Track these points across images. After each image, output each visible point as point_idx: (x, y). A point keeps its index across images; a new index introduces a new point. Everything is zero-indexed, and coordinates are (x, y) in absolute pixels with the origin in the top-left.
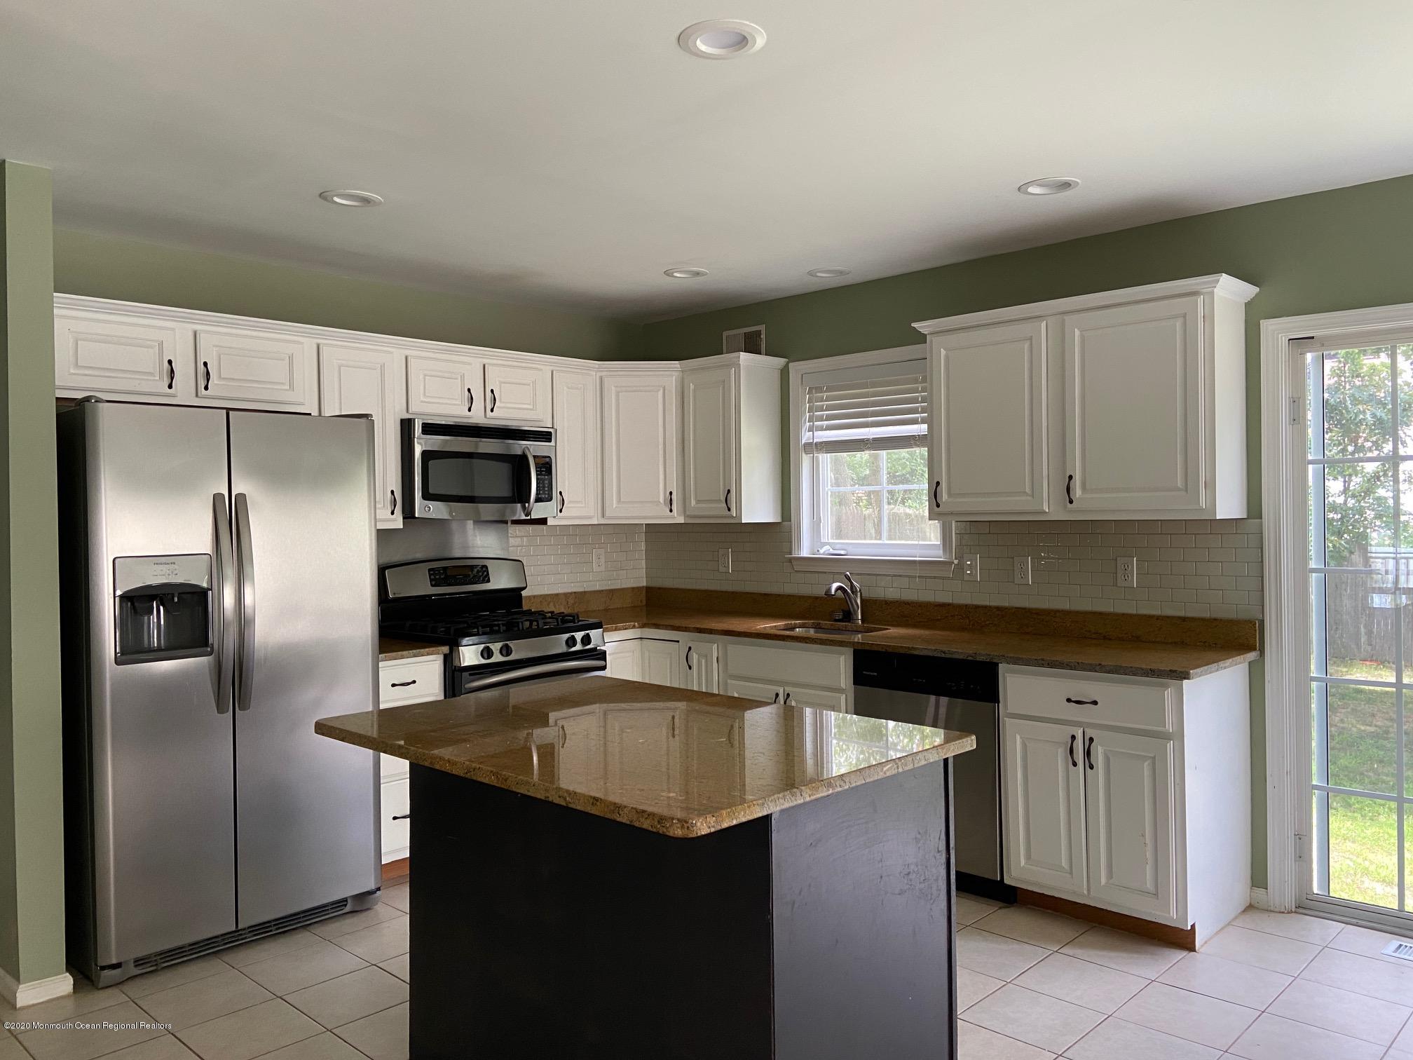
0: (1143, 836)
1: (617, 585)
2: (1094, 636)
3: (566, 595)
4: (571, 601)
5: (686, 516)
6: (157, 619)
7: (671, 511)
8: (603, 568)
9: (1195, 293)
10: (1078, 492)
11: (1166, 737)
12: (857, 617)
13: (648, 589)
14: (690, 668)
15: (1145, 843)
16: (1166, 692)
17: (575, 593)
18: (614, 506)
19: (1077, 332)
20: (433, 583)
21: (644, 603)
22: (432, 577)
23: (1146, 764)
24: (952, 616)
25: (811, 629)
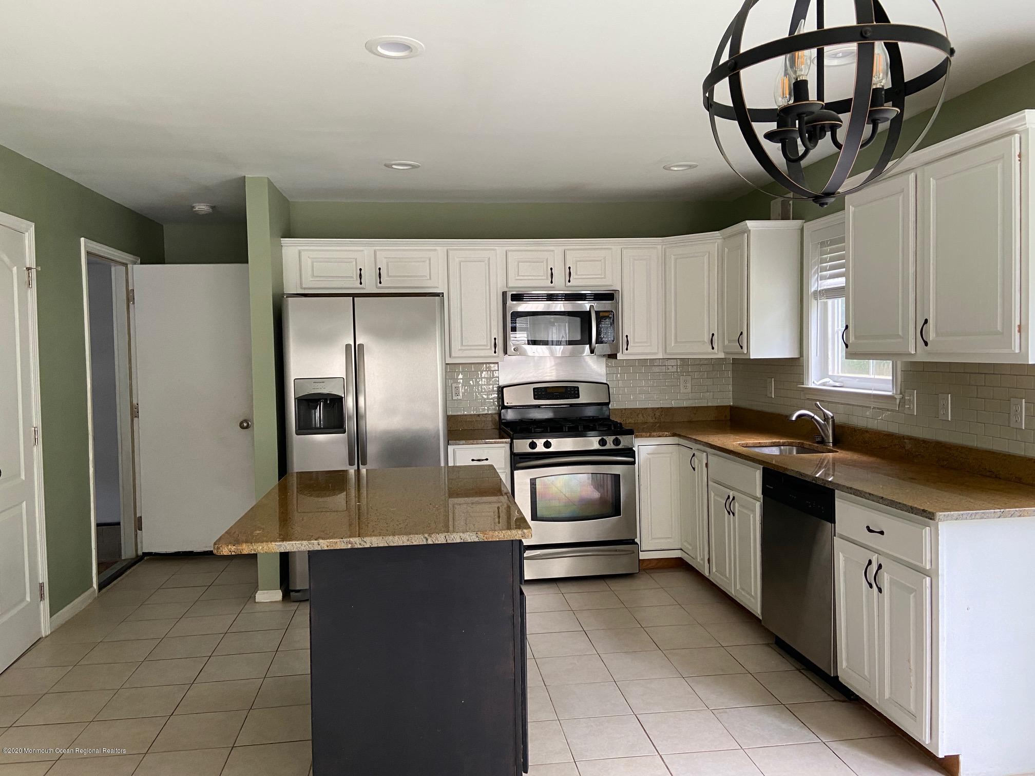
0: (909, 661)
1: (704, 404)
2: (988, 474)
3: (654, 409)
4: (658, 414)
5: (726, 353)
6: (318, 414)
7: (713, 348)
8: (689, 390)
9: (1012, 133)
10: (931, 336)
11: (925, 573)
12: (829, 439)
13: (732, 408)
14: (694, 469)
15: (910, 669)
16: (924, 531)
17: (662, 408)
18: (673, 345)
19: (932, 181)
20: (536, 397)
21: (728, 418)
22: (536, 393)
23: (912, 596)
24: (894, 445)
25: (794, 447)
